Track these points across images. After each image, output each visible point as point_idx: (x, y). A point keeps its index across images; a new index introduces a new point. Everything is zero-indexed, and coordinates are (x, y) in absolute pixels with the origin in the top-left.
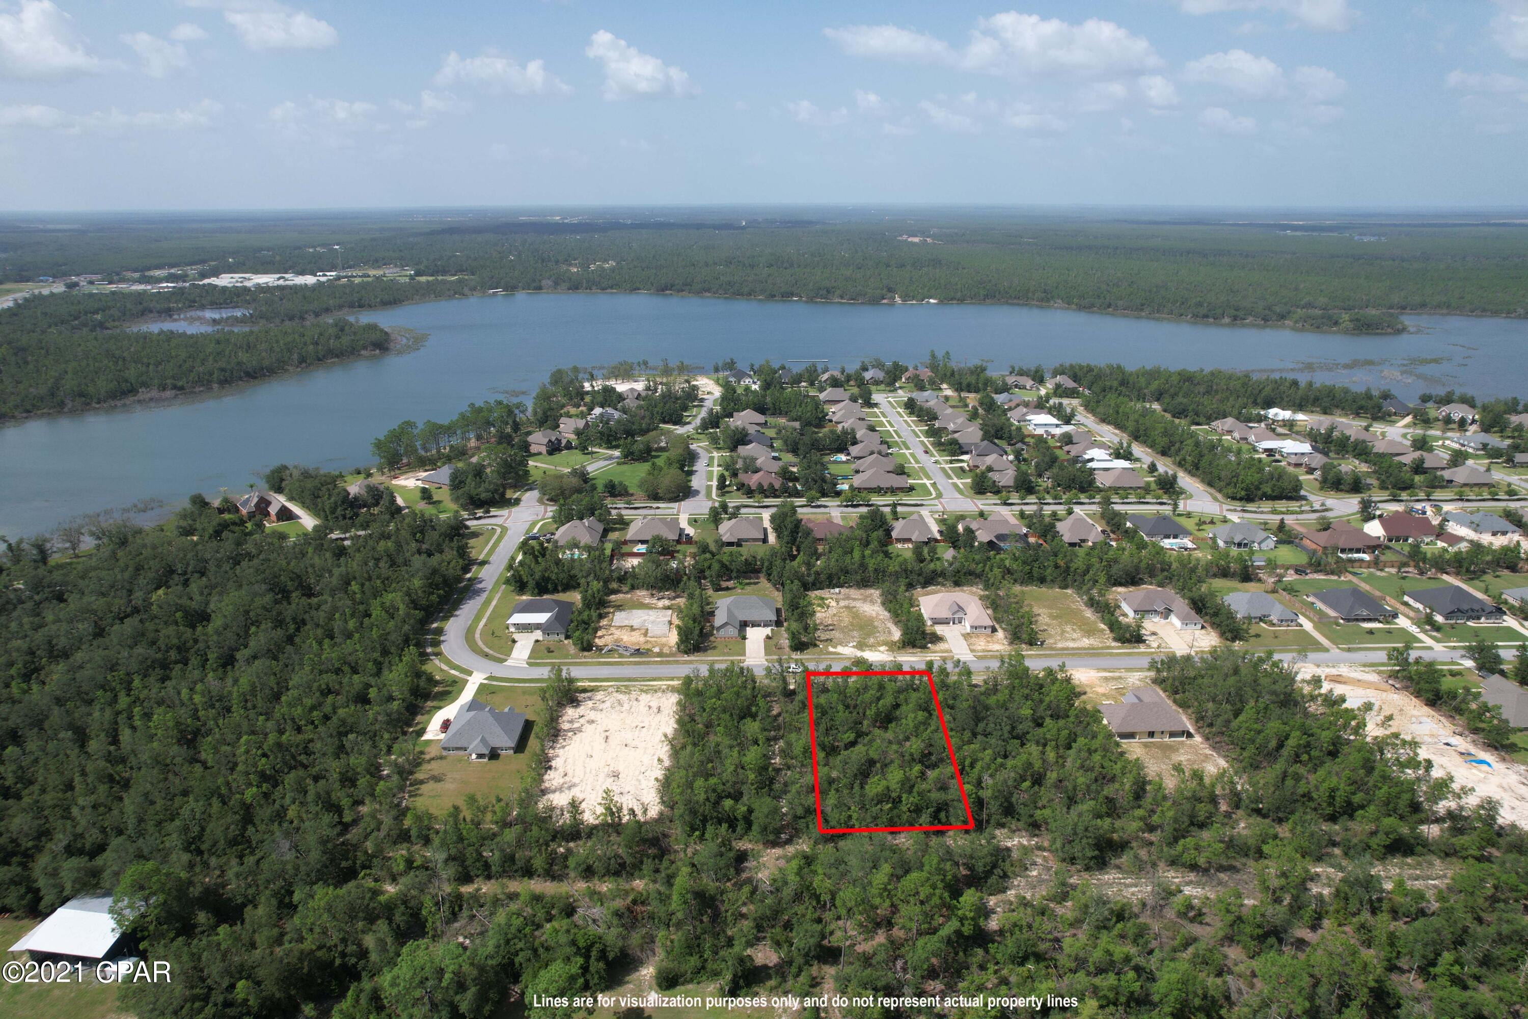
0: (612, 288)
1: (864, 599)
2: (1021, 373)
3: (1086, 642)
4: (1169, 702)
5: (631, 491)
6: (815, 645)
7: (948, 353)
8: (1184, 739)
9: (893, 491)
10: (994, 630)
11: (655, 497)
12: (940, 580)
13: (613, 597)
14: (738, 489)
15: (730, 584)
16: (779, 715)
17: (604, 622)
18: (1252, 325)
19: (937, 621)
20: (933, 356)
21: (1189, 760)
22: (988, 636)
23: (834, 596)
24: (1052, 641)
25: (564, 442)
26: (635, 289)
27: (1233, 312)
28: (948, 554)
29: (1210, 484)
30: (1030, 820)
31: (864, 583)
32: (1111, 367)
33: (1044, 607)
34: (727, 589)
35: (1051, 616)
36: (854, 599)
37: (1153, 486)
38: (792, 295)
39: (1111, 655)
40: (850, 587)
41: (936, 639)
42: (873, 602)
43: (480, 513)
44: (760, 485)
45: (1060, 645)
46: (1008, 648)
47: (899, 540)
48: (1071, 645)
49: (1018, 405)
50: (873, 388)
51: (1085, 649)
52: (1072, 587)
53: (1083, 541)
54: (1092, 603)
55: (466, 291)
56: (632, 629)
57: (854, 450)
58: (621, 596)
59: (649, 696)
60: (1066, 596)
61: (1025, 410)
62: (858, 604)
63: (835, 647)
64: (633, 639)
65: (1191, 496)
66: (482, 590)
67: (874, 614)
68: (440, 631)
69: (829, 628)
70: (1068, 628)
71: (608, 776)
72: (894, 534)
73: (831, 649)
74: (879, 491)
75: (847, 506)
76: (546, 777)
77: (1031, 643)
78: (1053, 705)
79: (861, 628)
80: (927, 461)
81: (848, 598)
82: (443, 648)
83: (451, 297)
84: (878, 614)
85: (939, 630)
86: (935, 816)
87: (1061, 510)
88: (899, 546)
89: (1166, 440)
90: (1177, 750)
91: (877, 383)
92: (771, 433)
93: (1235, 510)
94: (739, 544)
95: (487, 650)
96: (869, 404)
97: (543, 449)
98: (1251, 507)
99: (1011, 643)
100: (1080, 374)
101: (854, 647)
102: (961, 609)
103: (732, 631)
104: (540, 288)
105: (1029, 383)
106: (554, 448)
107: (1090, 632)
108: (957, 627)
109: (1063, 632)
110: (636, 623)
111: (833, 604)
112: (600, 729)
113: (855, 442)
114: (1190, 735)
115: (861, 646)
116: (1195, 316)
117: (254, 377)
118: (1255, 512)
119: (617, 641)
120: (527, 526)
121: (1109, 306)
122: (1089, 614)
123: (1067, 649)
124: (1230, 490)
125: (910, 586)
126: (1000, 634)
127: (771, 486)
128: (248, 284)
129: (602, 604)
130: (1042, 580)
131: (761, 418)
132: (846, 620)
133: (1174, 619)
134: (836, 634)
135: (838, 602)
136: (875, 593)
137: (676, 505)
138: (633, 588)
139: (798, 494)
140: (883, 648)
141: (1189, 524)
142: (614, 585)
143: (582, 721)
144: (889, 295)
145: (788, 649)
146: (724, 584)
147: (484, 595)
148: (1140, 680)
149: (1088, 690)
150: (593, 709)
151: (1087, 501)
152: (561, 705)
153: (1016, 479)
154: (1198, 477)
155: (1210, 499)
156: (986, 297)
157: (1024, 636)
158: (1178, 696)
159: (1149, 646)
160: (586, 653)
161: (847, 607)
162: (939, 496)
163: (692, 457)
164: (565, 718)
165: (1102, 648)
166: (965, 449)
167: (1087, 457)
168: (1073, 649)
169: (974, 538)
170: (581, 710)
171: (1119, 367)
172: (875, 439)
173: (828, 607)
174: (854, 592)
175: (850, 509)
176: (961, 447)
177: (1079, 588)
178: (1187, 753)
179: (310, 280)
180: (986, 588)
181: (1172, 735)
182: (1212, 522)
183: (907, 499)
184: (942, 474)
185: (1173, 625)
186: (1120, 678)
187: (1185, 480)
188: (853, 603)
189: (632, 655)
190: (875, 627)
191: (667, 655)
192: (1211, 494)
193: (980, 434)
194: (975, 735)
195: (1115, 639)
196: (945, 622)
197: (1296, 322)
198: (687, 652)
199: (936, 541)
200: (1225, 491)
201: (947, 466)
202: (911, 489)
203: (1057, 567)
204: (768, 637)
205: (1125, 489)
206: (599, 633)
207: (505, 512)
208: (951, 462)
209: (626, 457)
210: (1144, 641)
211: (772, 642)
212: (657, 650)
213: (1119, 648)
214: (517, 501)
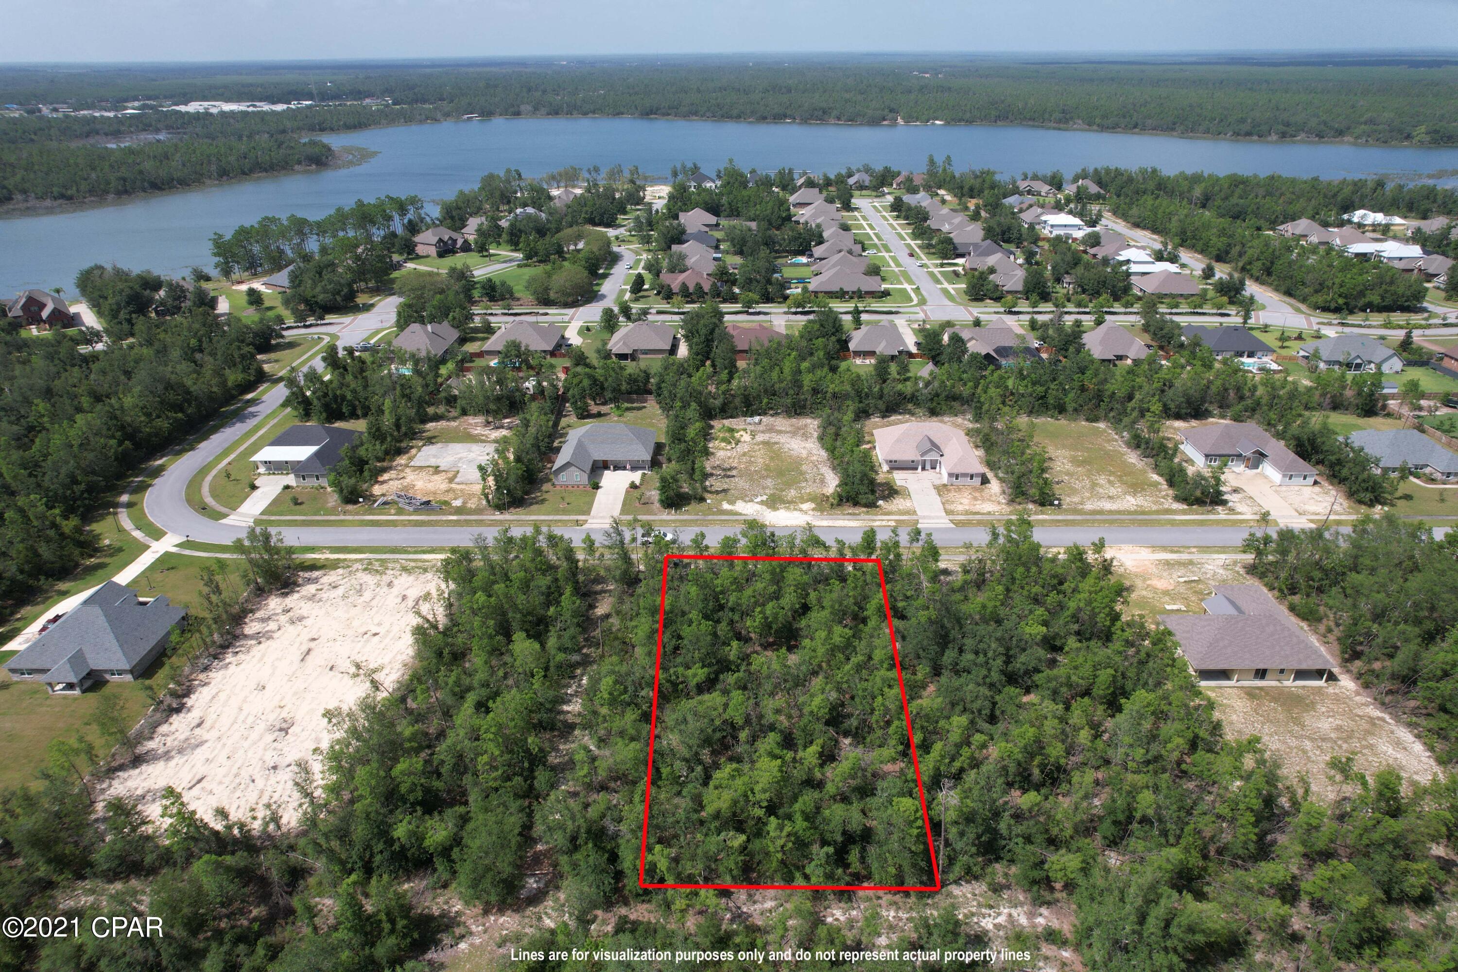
0: (594, 112)
1: (794, 433)
2: (1035, 178)
3: (1130, 502)
4: (1282, 611)
5: (517, 295)
6: (702, 499)
7: (949, 157)
8: (1321, 683)
9: (859, 295)
10: (985, 481)
11: (546, 302)
12: (910, 406)
13: (430, 425)
14: (658, 293)
15: (604, 409)
16: (607, 616)
17: (402, 460)
18: (1302, 142)
19: (896, 466)
20: (932, 162)
21: (1338, 729)
22: (975, 489)
23: (749, 428)
24: (1076, 499)
25: (460, 242)
26: (618, 114)
27: (1281, 128)
28: (924, 370)
29: (1289, 293)
30: (1037, 874)
31: (797, 409)
32: (1143, 171)
33: (1064, 447)
34: (599, 415)
35: (1074, 461)
36: (780, 432)
37: (1211, 294)
38: (785, 116)
39: (1173, 523)
40: (776, 414)
41: (891, 492)
42: (806, 436)
43: (311, 320)
44: (684, 287)
45: (1089, 506)
46: (1007, 509)
47: (857, 354)
48: (1108, 506)
49: (1031, 206)
50: (856, 193)
51: (1129, 513)
52: (1106, 418)
53: (1120, 358)
54: (1137, 443)
55: (439, 115)
56: (437, 470)
57: (818, 251)
58: (442, 424)
59: (411, 578)
60: (1098, 433)
61: (1039, 210)
62: (782, 439)
63: (732, 503)
64: (430, 486)
65: (1263, 307)
66: (254, 415)
67: (804, 454)
68: (158, 472)
69: (727, 472)
70: (1102, 480)
71: (271, 729)
72: (852, 346)
73: (726, 506)
74: (841, 295)
75: (796, 313)
76: (164, 729)
77: (1045, 500)
78: (1084, 616)
79: (780, 473)
80: (911, 265)
81: (771, 429)
82: (149, 496)
83: (421, 122)
84: (810, 453)
85: (900, 478)
86: (840, 858)
87: (1088, 320)
88: (858, 361)
89: (1224, 239)
90: (1312, 706)
91: (861, 187)
92: (719, 235)
93: (1330, 324)
94: (633, 356)
95: (209, 500)
96: (847, 206)
97: (433, 251)
98: (1351, 319)
99: (1012, 501)
100: (1105, 179)
101: (762, 503)
102: (935, 446)
103: (578, 477)
104: (517, 114)
105: (1045, 188)
106: (446, 250)
107: (1137, 487)
108: (929, 474)
109: (1094, 485)
110: (444, 463)
111: (746, 437)
112: (306, 635)
113: (820, 242)
114: (1332, 677)
115: (773, 503)
116: (1237, 134)
117: (160, 189)
118: (1360, 326)
119: (406, 488)
120: (366, 335)
121: (1135, 126)
122: (1133, 458)
123: (1101, 512)
124: (1320, 299)
125: (863, 414)
126: (995, 486)
127: (699, 287)
128: (214, 111)
129: (413, 435)
130: (1061, 409)
131: (713, 220)
132: (761, 459)
133: (1268, 469)
134: (740, 483)
135: (753, 435)
136: (812, 424)
137: (570, 311)
138: (464, 413)
139: (733, 299)
140: (806, 506)
141: (1269, 340)
142: (441, 409)
143: (283, 619)
144: (891, 115)
145: (657, 505)
146: (594, 409)
147: (251, 423)
148: (1225, 567)
149: (1139, 583)
150: (312, 598)
151: (1123, 310)
152: (261, 592)
153: (1026, 282)
154: (1270, 285)
155: (1290, 310)
156: (998, 118)
157: (1033, 491)
158: (1296, 599)
159: (1232, 510)
160: (350, 507)
161: (766, 443)
162: (923, 302)
163: (615, 259)
164: (258, 615)
165: (1157, 512)
166: (960, 251)
167: (1121, 258)
168: (1111, 512)
169: (965, 351)
170: (292, 600)
171: (1154, 171)
172: (847, 240)
173: (738, 442)
174: (781, 423)
175: (799, 317)
176: (955, 248)
177: (1116, 422)
178: (1331, 714)
179: (280, 107)
180: (978, 418)
181: (1301, 674)
182: (1300, 337)
183: (876, 306)
184: (928, 279)
185: (1266, 477)
186: (1191, 563)
187: (1252, 288)
188: (775, 438)
189: (416, 511)
190: (802, 473)
191: (471, 512)
192: (1291, 305)
193: (981, 234)
194: (937, 671)
195: (1177, 499)
196: (910, 466)
197: (1357, 138)
198: (500, 507)
199: (911, 355)
200: (1313, 299)
201: (936, 271)
202: (886, 294)
203: (1083, 389)
204: (633, 486)
205: (1172, 296)
206: (386, 476)
207: (347, 319)
208: (942, 265)
209: (528, 257)
210: (1224, 503)
211: (636, 493)
212: (457, 503)
213: (1184, 512)
214: (367, 308)
